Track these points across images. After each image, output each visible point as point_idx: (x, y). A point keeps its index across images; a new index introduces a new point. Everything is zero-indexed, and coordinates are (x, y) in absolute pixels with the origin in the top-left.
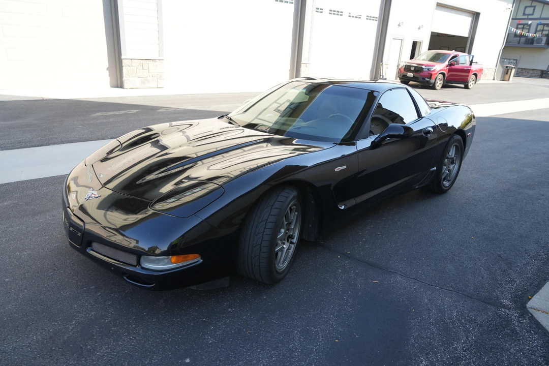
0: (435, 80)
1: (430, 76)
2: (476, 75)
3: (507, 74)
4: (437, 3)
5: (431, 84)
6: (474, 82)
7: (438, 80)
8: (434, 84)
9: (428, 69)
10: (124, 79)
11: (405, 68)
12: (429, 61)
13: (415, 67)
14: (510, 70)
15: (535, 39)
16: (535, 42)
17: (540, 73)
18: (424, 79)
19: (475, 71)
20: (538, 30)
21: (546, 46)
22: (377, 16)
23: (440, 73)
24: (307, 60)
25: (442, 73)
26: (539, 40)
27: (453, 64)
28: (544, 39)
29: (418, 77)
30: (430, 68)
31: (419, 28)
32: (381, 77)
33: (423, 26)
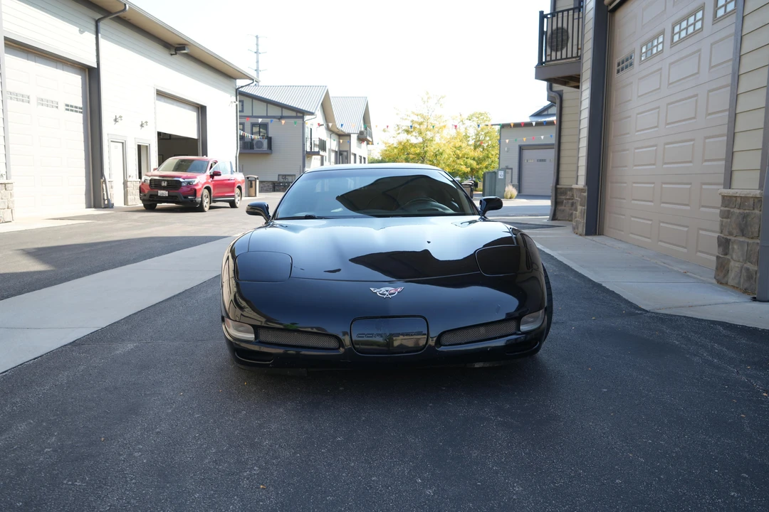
0: (202, 198)
1: (195, 192)
2: (240, 188)
3: (251, 187)
4: (157, 90)
5: (197, 204)
6: (239, 198)
7: (204, 198)
8: (202, 203)
9: (189, 183)
11: (151, 185)
13: (167, 181)
14: (253, 182)
15: (254, 142)
16: (255, 147)
17: (271, 186)
18: (186, 197)
19: (239, 182)
20: (254, 131)
21: (269, 151)
22: (81, 106)
23: (205, 188)
24: (5, 177)
25: (208, 188)
26: (260, 144)
27: (217, 174)
28: (265, 142)
29: (176, 196)
30: (191, 182)
31: (142, 126)
32: (106, 202)
33: (146, 122)
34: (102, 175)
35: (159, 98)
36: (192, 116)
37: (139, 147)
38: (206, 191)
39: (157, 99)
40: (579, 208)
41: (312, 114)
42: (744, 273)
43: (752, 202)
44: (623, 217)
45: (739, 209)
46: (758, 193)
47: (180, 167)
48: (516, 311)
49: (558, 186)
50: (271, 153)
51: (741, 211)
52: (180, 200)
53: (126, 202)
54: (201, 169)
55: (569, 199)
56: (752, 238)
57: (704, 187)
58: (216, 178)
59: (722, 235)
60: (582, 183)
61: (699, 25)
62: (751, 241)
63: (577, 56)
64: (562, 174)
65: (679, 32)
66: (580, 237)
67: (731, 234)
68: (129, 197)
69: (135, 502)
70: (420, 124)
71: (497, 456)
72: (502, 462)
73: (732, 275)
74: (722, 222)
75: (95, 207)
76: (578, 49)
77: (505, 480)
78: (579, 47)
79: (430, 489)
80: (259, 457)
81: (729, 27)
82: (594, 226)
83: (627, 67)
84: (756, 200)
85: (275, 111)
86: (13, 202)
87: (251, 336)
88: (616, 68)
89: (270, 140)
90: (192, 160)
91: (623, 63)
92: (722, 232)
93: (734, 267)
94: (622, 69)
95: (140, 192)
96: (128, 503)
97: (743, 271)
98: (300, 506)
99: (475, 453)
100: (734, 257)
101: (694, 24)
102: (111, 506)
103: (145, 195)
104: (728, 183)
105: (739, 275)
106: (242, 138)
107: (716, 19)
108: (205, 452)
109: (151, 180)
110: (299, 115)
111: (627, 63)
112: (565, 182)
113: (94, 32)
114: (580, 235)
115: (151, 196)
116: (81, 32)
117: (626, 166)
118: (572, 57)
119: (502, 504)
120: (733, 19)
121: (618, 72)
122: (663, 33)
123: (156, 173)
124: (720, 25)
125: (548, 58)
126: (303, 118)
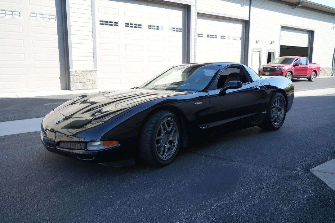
2: (315, 71)
4: (282, 26)
9: (280, 69)
10: (71, 84)
11: (263, 69)
12: (280, 64)
13: (270, 68)
19: (314, 69)
22: (241, 37)
25: (290, 71)
27: (297, 64)
31: (271, 43)
33: (274, 41)
35: (284, 29)
37: (269, 53)
113: (249, 5)
115: (263, 75)
116: (242, 6)
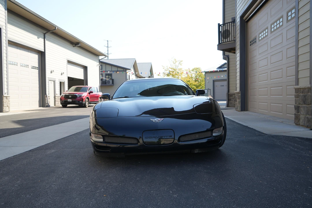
0: (85, 102)
1: (82, 100)
4: (68, 61)
5: (83, 104)
8: (85, 104)
9: (80, 96)
11: (65, 97)
13: (72, 95)
15: (107, 81)
16: (107, 83)
18: (79, 102)
19: (100, 96)
20: (106, 77)
21: (112, 85)
22: (38, 67)
23: (87, 98)
24: (6, 94)
25: (88, 98)
26: (109, 82)
27: (92, 92)
28: (111, 81)
29: (75, 102)
30: (81, 95)
31: (62, 74)
32: (47, 105)
33: (63, 73)
34: (46, 94)
35: (69, 63)
36: (82, 70)
37: (61, 83)
38: (87, 99)
39: (68, 64)
40: (238, 100)
41: (129, 69)
42: (306, 120)
43: (307, 90)
44: (256, 103)
45: (302, 93)
46: (309, 86)
47: (77, 90)
48: (210, 128)
49: (229, 93)
50: (113, 85)
51: (303, 94)
52: (77, 103)
53: (55, 104)
54: (85, 91)
55: (234, 98)
56: (308, 105)
57: (288, 87)
58: (91, 94)
59: (296, 105)
60: (238, 90)
61: (281, 24)
62: (308, 106)
63: (234, 40)
64: (230, 88)
65: (274, 27)
66: (239, 112)
67: (300, 104)
68: (56, 103)
69: (51, 202)
70: (173, 72)
71: (204, 183)
72: (206, 185)
73: (301, 121)
74: (296, 99)
75: (43, 106)
76: (234, 38)
77: (207, 191)
78: (235, 37)
79: (176, 194)
80: (104, 186)
81: (293, 23)
82: (244, 107)
83: (254, 43)
84: (309, 89)
85: (115, 69)
86: (9, 104)
87: (102, 140)
88: (249, 44)
89: (113, 80)
90: (82, 87)
91: (252, 41)
92: (296, 104)
93: (302, 117)
94: (252, 44)
95: (61, 100)
96: (48, 202)
97: (306, 118)
98: (120, 202)
99: (195, 182)
100: (302, 113)
101: (279, 23)
102: (41, 203)
103: (62, 101)
104: (297, 83)
105: (304, 120)
106: (102, 80)
107: (288, 21)
108: (81, 184)
109: (65, 95)
110: (124, 70)
111: (254, 41)
112: (232, 91)
113: (43, 38)
114: (239, 111)
115: (65, 102)
116: (38, 38)
117: (256, 82)
118: (232, 41)
119: (206, 199)
120: (294, 20)
121: (251, 45)
122: (267, 28)
123: (67, 92)
124: (290, 23)
125: (222, 42)
126: (126, 71)
